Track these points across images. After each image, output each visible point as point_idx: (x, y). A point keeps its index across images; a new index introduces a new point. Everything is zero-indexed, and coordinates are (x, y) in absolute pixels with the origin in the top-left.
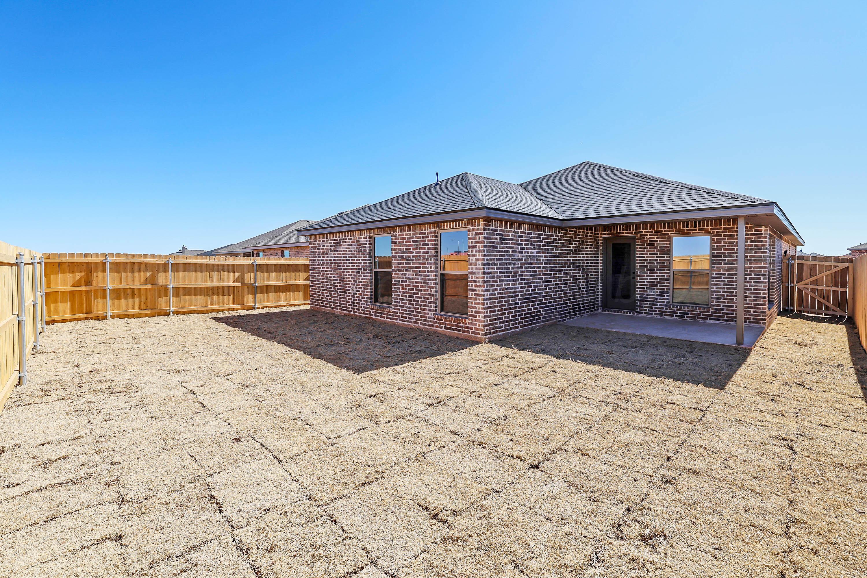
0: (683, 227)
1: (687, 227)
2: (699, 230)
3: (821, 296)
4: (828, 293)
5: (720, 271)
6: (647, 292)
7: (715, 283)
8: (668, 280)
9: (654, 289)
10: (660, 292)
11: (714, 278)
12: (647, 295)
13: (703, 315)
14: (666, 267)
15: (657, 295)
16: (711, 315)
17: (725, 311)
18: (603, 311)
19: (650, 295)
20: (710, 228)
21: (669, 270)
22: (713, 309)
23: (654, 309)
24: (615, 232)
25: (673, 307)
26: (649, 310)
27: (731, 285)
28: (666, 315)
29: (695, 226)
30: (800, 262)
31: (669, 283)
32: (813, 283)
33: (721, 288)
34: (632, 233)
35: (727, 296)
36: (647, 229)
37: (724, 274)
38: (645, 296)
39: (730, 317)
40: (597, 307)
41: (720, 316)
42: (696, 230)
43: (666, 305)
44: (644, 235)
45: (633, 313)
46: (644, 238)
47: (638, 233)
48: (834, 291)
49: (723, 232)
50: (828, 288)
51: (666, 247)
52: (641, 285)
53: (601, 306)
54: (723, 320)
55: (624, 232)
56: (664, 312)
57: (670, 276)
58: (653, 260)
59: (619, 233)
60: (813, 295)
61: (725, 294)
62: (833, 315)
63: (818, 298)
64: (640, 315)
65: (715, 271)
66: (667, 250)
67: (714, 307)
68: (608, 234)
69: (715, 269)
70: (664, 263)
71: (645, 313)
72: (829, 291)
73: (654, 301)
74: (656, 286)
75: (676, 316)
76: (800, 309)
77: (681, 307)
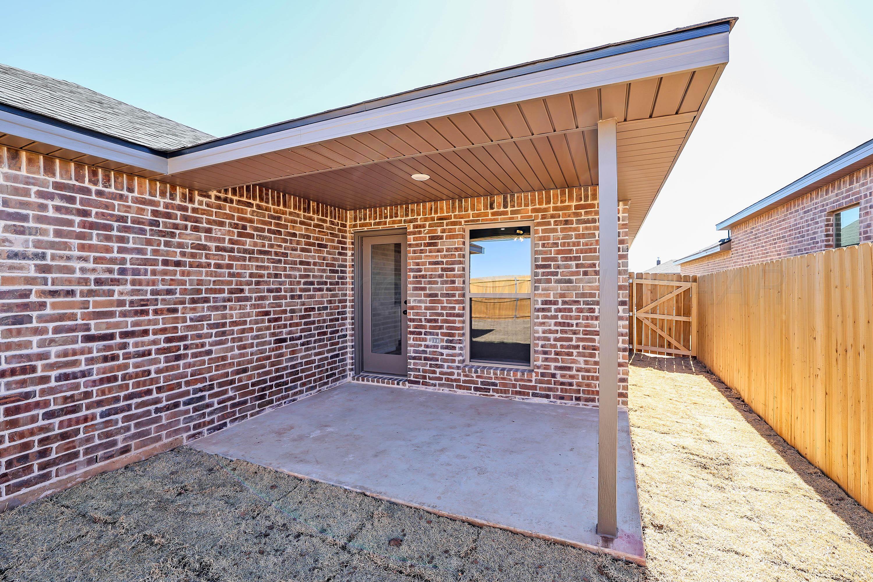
0: (486, 208)
1: (492, 208)
2: (513, 212)
3: (662, 329)
4: (671, 325)
5: (548, 295)
6: (425, 340)
7: (541, 320)
8: (461, 315)
9: (437, 334)
10: (447, 341)
11: (538, 310)
12: (427, 346)
13: (521, 387)
14: (456, 289)
15: (443, 347)
16: (534, 388)
17: (559, 378)
18: (353, 378)
19: (431, 347)
20: (530, 208)
21: (464, 295)
22: (537, 373)
23: (438, 375)
24: (373, 222)
25: (470, 371)
26: (430, 378)
27: (569, 325)
28: (459, 387)
29: (505, 206)
30: (639, 281)
31: (463, 322)
32: (654, 311)
33: (551, 332)
34: (400, 222)
35: (562, 346)
36: (424, 214)
37: (555, 303)
38: (422, 348)
39: (566, 391)
40: (344, 371)
41: (550, 389)
42: (506, 213)
43: (458, 368)
44: (420, 226)
45: (404, 384)
46: (420, 232)
47: (411, 221)
48: (676, 321)
49: (552, 216)
50: (670, 318)
51: (456, 249)
52: (416, 327)
53: (351, 370)
54: (555, 397)
55: (388, 220)
56: (456, 380)
57: (464, 308)
58: (435, 277)
59: (379, 224)
60: (654, 328)
61: (559, 344)
62: (676, 355)
63: (659, 332)
64: (415, 387)
65: (540, 295)
66: (459, 256)
67: (540, 371)
68: (361, 225)
69: (540, 291)
70: (453, 282)
71: (424, 384)
72: (671, 321)
73: (437, 360)
74: (441, 327)
75: (476, 389)
76: (640, 347)
77: (483, 372)
